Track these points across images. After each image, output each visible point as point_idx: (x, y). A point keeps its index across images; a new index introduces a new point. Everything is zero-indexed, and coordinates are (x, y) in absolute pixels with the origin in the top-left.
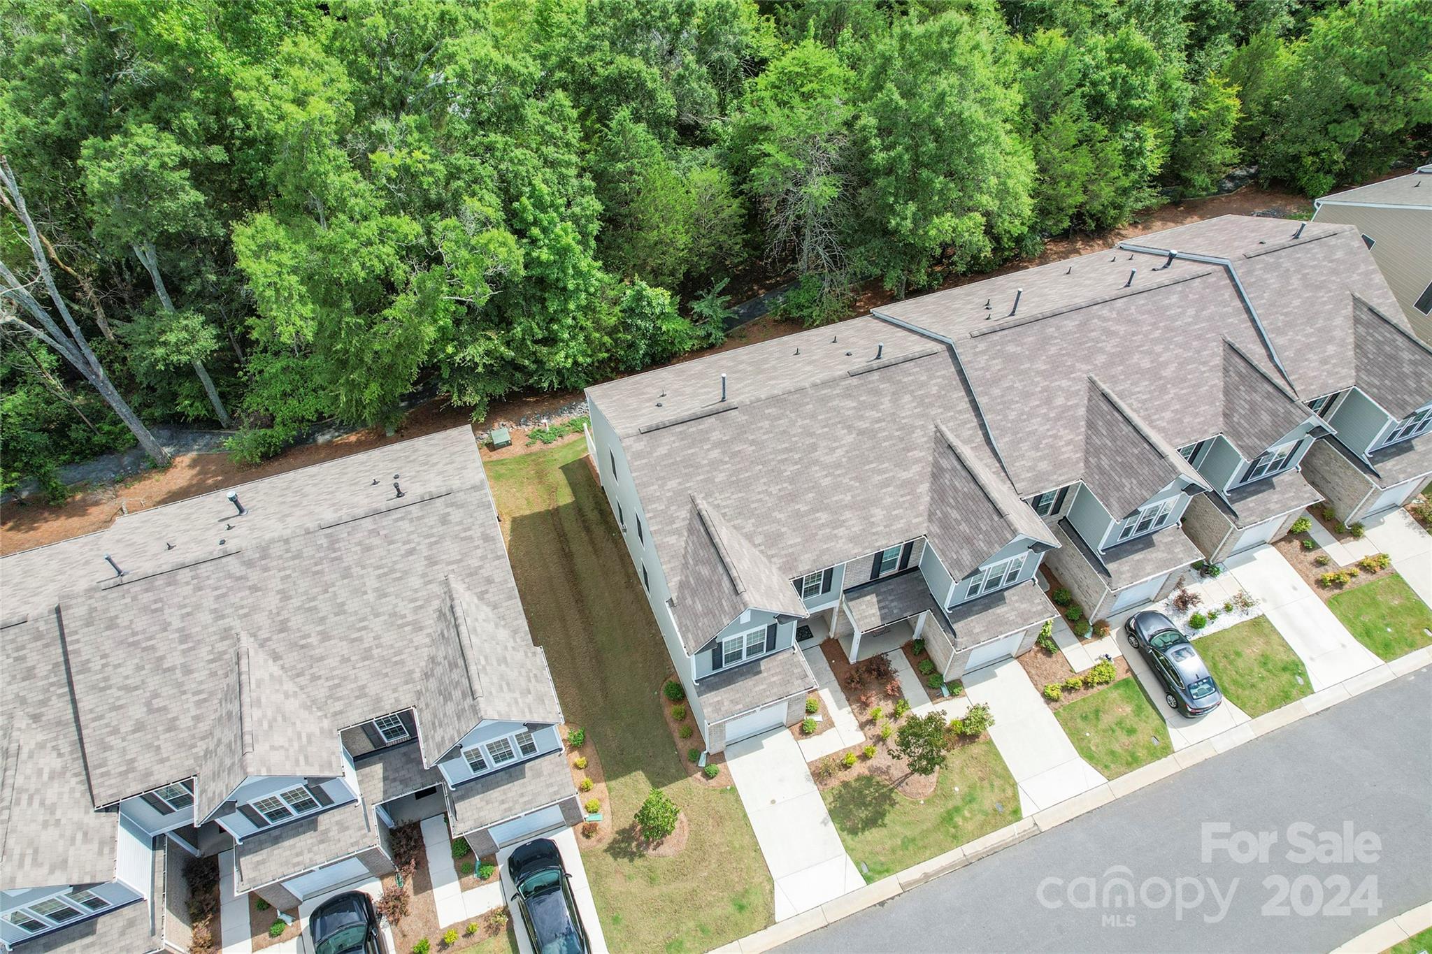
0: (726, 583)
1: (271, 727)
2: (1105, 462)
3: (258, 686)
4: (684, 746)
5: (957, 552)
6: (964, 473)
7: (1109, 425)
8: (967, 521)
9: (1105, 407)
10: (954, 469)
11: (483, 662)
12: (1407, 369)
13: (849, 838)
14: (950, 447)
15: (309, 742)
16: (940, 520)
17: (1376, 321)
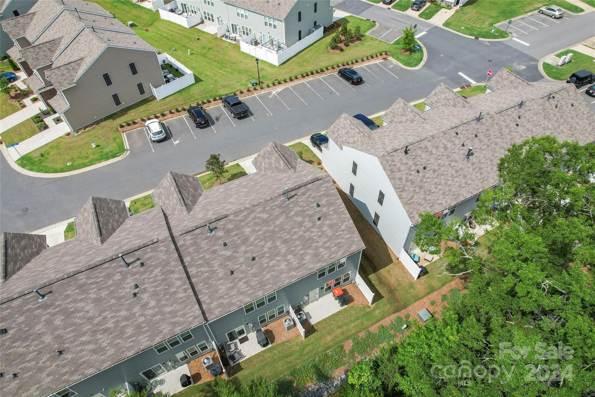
1: (404, 110)
2: (117, 217)
3: (415, 115)
6: (183, 195)
7: (106, 225)
11: (352, 127)
13: (242, 171)
15: (394, 116)
16: (197, 192)
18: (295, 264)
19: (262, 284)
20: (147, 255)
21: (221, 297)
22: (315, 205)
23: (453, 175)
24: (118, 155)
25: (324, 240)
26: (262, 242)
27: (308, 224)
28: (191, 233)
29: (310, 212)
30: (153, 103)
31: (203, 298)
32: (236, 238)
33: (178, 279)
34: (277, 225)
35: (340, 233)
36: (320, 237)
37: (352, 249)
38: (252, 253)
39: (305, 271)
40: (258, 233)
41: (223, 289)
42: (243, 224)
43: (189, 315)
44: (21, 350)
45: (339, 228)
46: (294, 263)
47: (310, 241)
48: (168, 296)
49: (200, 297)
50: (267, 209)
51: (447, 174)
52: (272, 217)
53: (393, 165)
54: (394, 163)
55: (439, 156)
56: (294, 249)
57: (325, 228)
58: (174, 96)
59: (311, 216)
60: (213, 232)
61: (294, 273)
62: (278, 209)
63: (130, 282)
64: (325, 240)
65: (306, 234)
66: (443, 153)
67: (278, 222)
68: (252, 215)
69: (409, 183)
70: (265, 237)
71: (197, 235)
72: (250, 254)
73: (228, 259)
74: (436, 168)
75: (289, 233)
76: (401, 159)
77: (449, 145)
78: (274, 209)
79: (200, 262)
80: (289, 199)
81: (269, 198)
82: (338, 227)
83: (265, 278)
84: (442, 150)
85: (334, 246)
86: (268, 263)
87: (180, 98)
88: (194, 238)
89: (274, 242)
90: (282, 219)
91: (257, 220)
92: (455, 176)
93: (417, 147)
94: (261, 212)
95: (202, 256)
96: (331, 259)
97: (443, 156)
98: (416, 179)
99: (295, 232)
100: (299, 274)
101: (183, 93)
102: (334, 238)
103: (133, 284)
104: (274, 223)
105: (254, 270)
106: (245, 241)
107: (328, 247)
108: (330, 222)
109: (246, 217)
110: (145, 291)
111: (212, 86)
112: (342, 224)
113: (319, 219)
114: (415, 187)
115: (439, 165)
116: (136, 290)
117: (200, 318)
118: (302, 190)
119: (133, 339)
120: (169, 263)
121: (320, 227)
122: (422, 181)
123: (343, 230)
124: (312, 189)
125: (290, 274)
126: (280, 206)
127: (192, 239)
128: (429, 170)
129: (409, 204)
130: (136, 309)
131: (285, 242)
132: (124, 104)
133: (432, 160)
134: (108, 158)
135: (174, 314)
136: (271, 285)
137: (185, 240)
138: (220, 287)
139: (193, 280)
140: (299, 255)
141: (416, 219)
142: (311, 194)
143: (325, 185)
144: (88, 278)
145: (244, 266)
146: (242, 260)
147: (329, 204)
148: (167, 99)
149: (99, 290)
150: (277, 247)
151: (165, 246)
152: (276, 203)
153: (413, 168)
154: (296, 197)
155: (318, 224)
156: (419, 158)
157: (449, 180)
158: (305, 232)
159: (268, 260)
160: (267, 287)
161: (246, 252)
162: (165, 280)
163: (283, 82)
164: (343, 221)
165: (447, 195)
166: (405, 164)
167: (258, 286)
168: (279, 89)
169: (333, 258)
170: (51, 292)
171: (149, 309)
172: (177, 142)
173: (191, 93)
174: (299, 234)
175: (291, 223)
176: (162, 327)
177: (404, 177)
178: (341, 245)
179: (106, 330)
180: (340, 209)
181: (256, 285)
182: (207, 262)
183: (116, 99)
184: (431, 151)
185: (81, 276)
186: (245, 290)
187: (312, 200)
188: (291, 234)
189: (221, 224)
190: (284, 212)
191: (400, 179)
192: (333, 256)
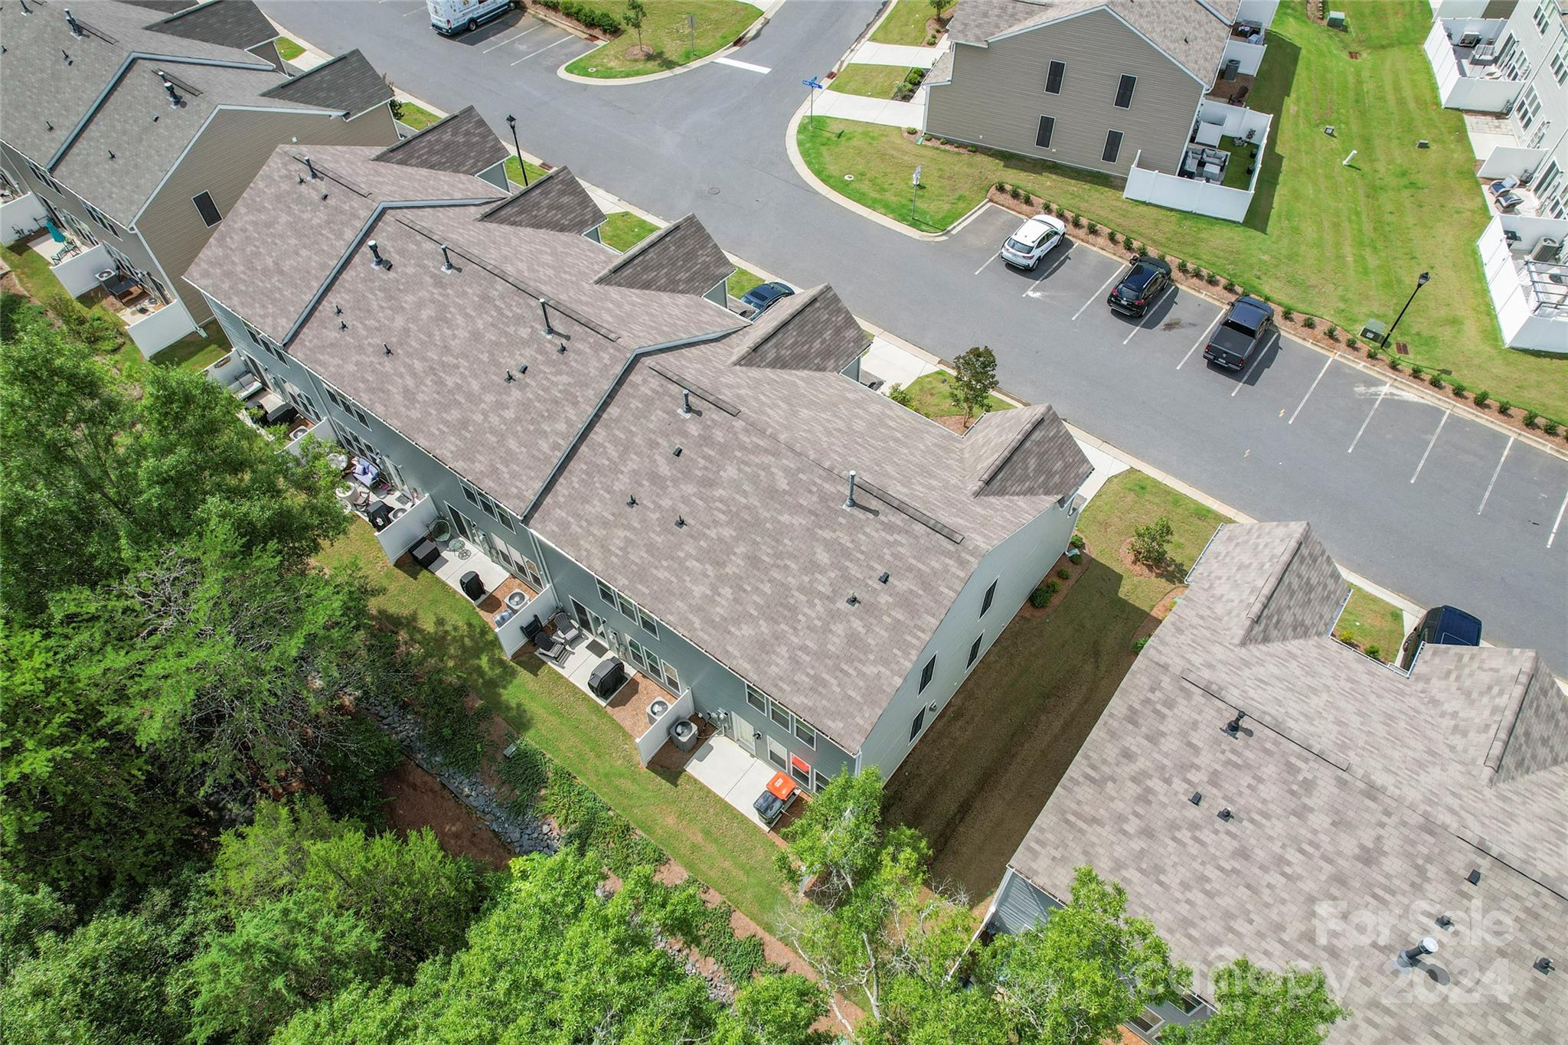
0: (1037, 435)
2: (683, 276)
4: (1074, 572)
5: (849, 342)
6: (780, 336)
7: (646, 269)
8: (821, 333)
9: (628, 271)
10: (776, 346)
12: (461, 139)
14: (755, 349)
16: (823, 359)
17: (407, 148)
18: (719, 611)
19: (641, 575)
20: (582, 343)
21: (578, 517)
22: (881, 570)
23: (1280, 928)
24: (924, 227)
25: (808, 643)
26: (723, 517)
27: (823, 584)
28: (664, 382)
29: (854, 571)
30: (1109, 192)
31: (561, 487)
32: (702, 462)
33: (568, 421)
34: (779, 522)
35: (851, 671)
36: (811, 628)
37: (830, 723)
38: (691, 513)
39: (714, 643)
40: (737, 497)
41: (595, 508)
42: (738, 454)
43: (518, 484)
44: (375, 306)
45: (860, 661)
46: (718, 609)
47: (786, 613)
48: (532, 428)
49: (561, 480)
50: (801, 476)
51: (1267, 905)
52: (790, 499)
53: (1157, 712)
54: (1165, 711)
55: (1317, 847)
56: (749, 588)
57: (839, 628)
58: (1164, 212)
59: (847, 578)
60: (688, 416)
61: (697, 623)
62: (815, 499)
63: (526, 355)
64: (810, 644)
65: (796, 594)
66: (1340, 853)
67: (785, 518)
68: (767, 459)
69: (1132, 790)
70: (737, 514)
71: (667, 393)
72: (687, 509)
73: (655, 478)
74: (1260, 855)
75: (778, 555)
76: (1195, 725)
77: (1393, 864)
78: (810, 491)
79: (622, 436)
80: (854, 504)
81: (827, 464)
82: (861, 656)
83: (655, 572)
84: (1349, 845)
85: (808, 675)
86: (689, 556)
87: (1170, 225)
88: (657, 392)
89: (737, 539)
90: (798, 521)
91: (762, 474)
92: (1286, 937)
93: (1284, 754)
94: (786, 470)
95: (633, 429)
96: (776, 686)
97: (1329, 861)
98: (1164, 806)
99: (786, 567)
100: (701, 634)
101: (1188, 223)
102: (830, 663)
103: (525, 363)
104: (780, 513)
105: (659, 539)
106: (708, 483)
107: (797, 662)
108: (863, 631)
109: (757, 449)
110: (523, 387)
111: (1266, 258)
112: (875, 663)
113: (853, 601)
114: (1137, 815)
115: (1281, 861)
116: (517, 375)
117: (522, 505)
118: (898, 519)
119: (445, 429)
120: (587, 385)
121: (834, 616)
122: (1173, 826)
123: (861, 674)
124: (916, 537)
125: (691, 616)
126: (824, 498)
127: (654, 391)
128: (1228, 833)
129: (1067, 821)
130: (490, 398)
131: (753, 560)
132: (1052, 153)
133: (1276, 828)
134: (902, 219)
135: (510, 458)
136: (647, 591)
137: (645, 381)
138: (596, 502)
139: (584, 449)
140: (740, 608)
141: (1034, 866)
142: (902, 545)
143: (948, 561)
144: (502, 297)
145: (658, 515)
146: (666, 503)
147: (905, 602)
148: (1142, 209)
149: (493, 325)
150: (730, 551)
151: (612, 358)
152: (827, 486)
153: (1194, 776)
154: (871, 516)
155: (838, 605)
156: (1246, 779)
157: (1251, 922)
158: (801, 589)
159: (694, 553)
160: (640, 587)
161: (685, 500)
162: (556, 402)
163: (1449, 389)
164: (885, 662)
165: (1190, 937)
166: (1190, 744)
167: (635, 568)
168: (1414, 394)
169: (781, 690)
170: (459, 270)
171: (500, 416)
172: (1037, 295)
173: (1204, 235)
174: (790, 579)
175: (801, 545)
176: (481, 458)
177: (1142, 763)
178: (824, 691)
179: (441, 383)
180: (911, 633)
181: (633, 562)
182: (626, 448)
183: (1045, 131)
184: (1311, 810)
185: (500, 285)
186: (613, 549)
187: (888, 557)
188: (779, 562)
189: (714, 416)
190: (817, 516)
191: (1127, 755)
192: (785, 687)
